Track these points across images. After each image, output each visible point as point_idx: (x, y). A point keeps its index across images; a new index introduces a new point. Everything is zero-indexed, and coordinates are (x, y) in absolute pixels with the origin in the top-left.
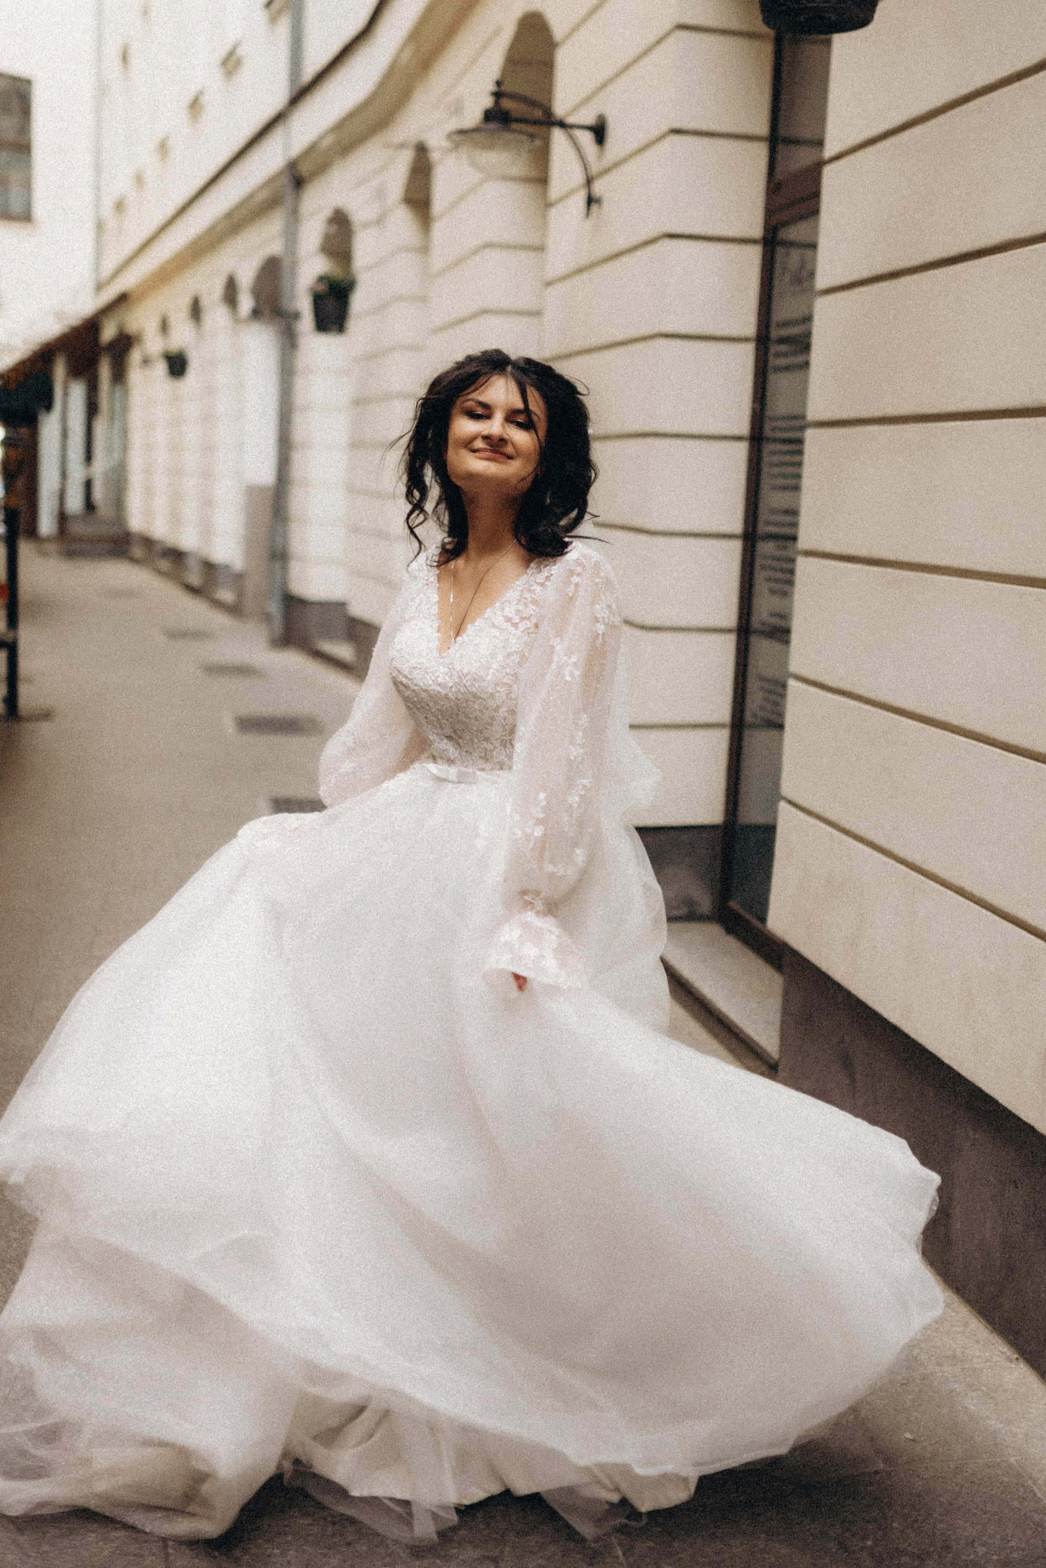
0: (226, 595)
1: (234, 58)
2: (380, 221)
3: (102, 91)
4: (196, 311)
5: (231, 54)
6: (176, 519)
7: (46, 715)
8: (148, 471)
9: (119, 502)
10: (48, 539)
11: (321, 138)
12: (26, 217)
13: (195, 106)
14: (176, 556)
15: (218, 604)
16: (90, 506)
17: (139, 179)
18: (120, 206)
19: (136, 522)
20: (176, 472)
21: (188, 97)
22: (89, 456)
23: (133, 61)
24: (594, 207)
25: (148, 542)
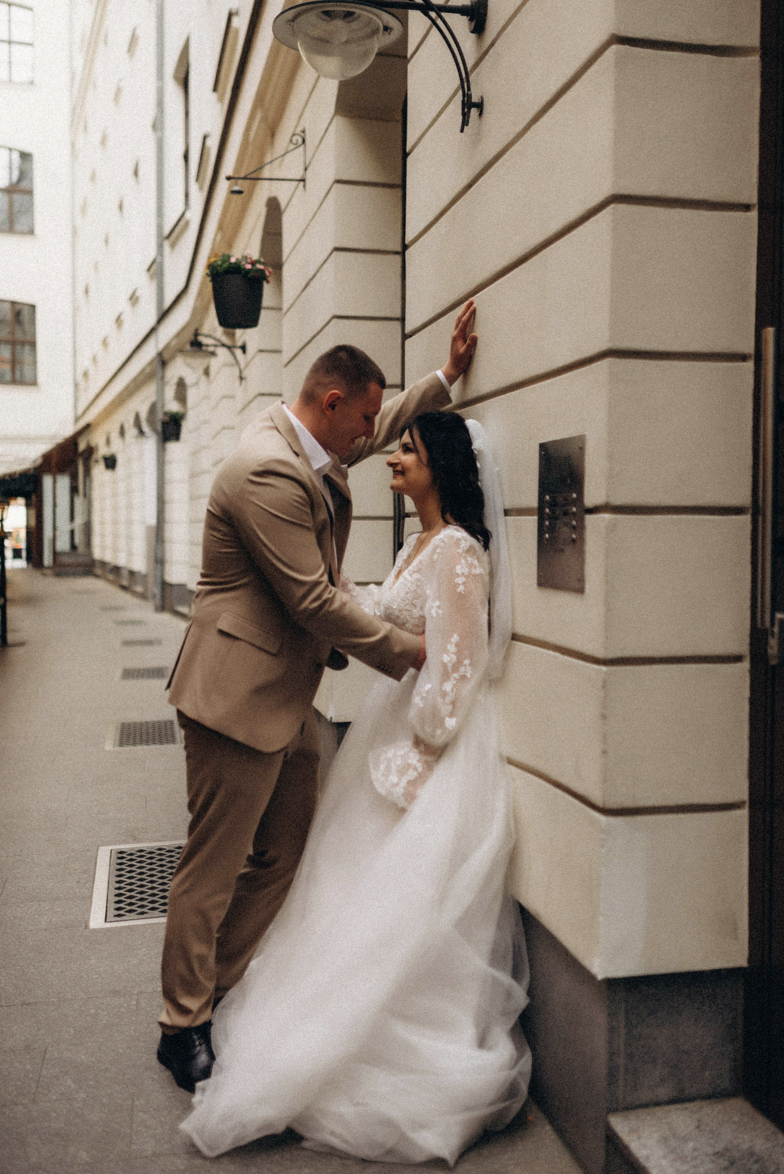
0: (139, 589)
1: (135, 297)
2: (197, 383)
3: (75, 309)
4: (122, 432)
5: (134, 294)
6: (115, 550)
7: (22, 644)
8: (102, 523)
9: (88, 543)
10: (48, 568)
11: (172, 340)
12: (34, 383)
13: (119, 321)
14: (116, 570)
15: (135, 593)
16: (73, 547)
17: (94, 360)
18: (86, 375)
19: (97, 554)
20: (115, 522)
21: (114, 317)
22: (72, 518)
23: (91, 294)
24: (244, 382)
25: (103, 564)
